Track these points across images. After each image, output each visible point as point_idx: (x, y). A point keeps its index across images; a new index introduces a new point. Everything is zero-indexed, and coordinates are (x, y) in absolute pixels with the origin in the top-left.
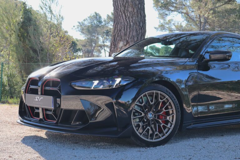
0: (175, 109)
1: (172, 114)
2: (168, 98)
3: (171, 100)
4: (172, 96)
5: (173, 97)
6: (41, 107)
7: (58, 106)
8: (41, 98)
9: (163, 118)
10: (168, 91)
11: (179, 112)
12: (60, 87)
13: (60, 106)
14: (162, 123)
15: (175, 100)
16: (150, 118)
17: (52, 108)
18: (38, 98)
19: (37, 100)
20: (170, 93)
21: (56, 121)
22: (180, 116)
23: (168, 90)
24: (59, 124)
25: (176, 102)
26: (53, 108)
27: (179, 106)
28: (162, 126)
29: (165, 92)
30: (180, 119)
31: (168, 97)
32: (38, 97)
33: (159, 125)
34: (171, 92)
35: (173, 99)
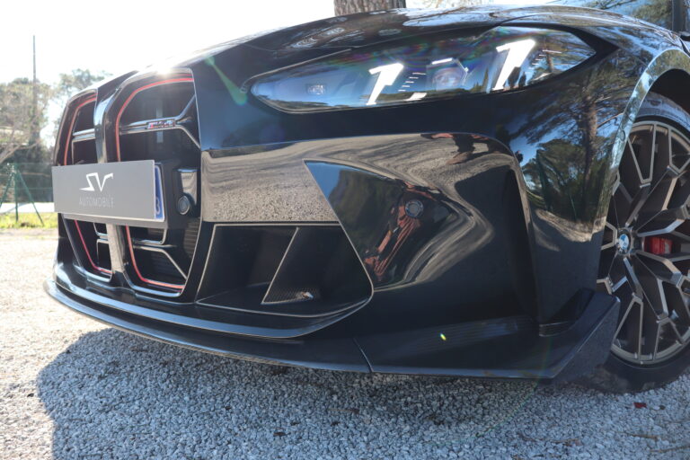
6: (110, 221)
7: (185, 208)
8: (106, 177)
12: (192, 112)
13: (196, 209)
17: (158, 220)
18: (93, 179)
19: (91, 188)
21: (183, 287)
24: (197, 302)
26: (162, 220)
32: (96, 175)
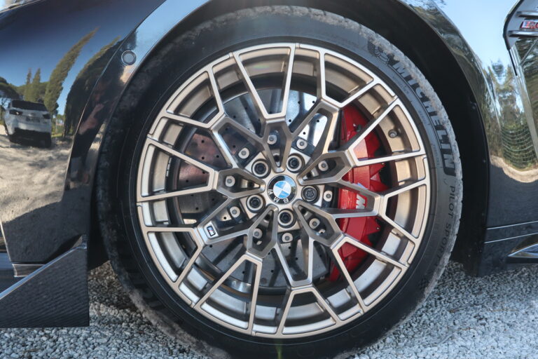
0: (423, 151)
1: (408, 182)
2: (378, 89)
3: (398, 102)
4: (409, 78)
5: (416, 86)
9: (360, 202)
10: (380, 50)
11: (450, 172)
14: (338, 235)
15: (424, 98)
16: (281, 202)
20: (391, 61)
22: (460, 197)
23: (381, 41)
25: (434, 114)
27: (452, 136)
28: (340, 251)
29: (357, 52)
30: (459, 213)
31: (377, 80)
33: (323, 242)
34: (400, 55)
35: (410, 96)
